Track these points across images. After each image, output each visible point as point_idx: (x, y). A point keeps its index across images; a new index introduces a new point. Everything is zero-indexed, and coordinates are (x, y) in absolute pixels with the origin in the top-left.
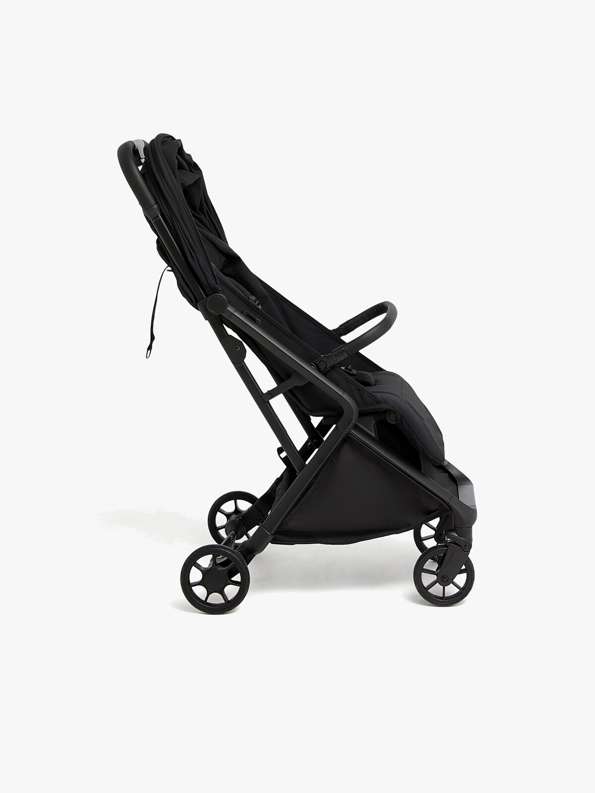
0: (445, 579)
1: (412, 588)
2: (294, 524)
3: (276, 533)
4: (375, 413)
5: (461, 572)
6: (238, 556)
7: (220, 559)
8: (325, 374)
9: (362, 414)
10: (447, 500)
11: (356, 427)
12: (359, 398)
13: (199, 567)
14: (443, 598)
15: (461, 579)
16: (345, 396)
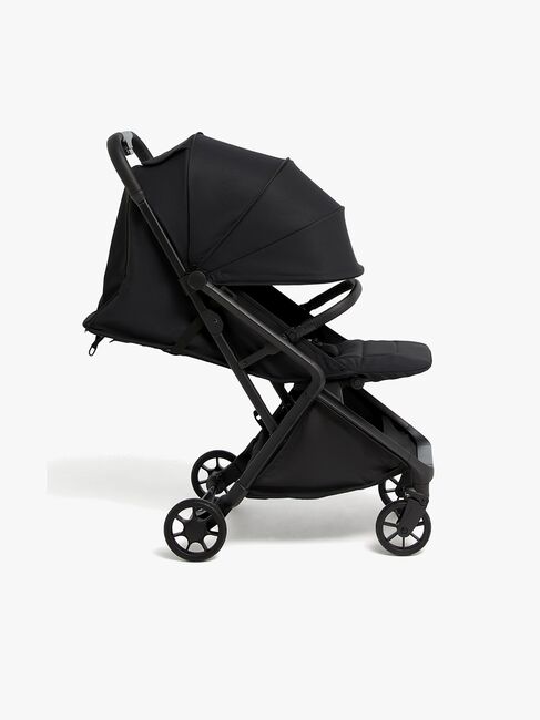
0: (404, 531)
1: (374, 539)
2: (266, 481)
3: (251, 488)
4: (341, 380)
5: (419, 524)
6: (216, 510)
7: (200, 512)
8: (294, 344)
9: (329, 381)
10: (407, 459)
11: (323, 392)
12: (326, 367)
13: (180, 519)
14: (403, 548)
15: (419, 531)
16: (313, 364)
